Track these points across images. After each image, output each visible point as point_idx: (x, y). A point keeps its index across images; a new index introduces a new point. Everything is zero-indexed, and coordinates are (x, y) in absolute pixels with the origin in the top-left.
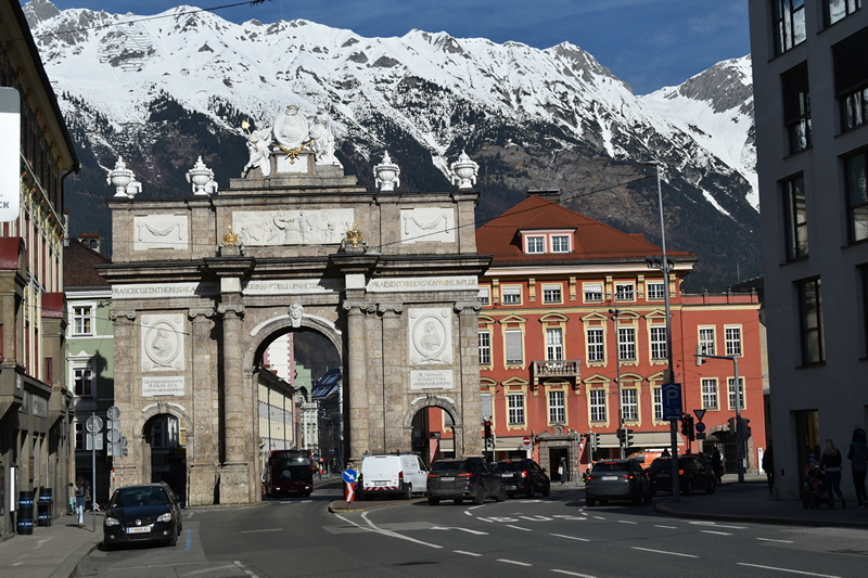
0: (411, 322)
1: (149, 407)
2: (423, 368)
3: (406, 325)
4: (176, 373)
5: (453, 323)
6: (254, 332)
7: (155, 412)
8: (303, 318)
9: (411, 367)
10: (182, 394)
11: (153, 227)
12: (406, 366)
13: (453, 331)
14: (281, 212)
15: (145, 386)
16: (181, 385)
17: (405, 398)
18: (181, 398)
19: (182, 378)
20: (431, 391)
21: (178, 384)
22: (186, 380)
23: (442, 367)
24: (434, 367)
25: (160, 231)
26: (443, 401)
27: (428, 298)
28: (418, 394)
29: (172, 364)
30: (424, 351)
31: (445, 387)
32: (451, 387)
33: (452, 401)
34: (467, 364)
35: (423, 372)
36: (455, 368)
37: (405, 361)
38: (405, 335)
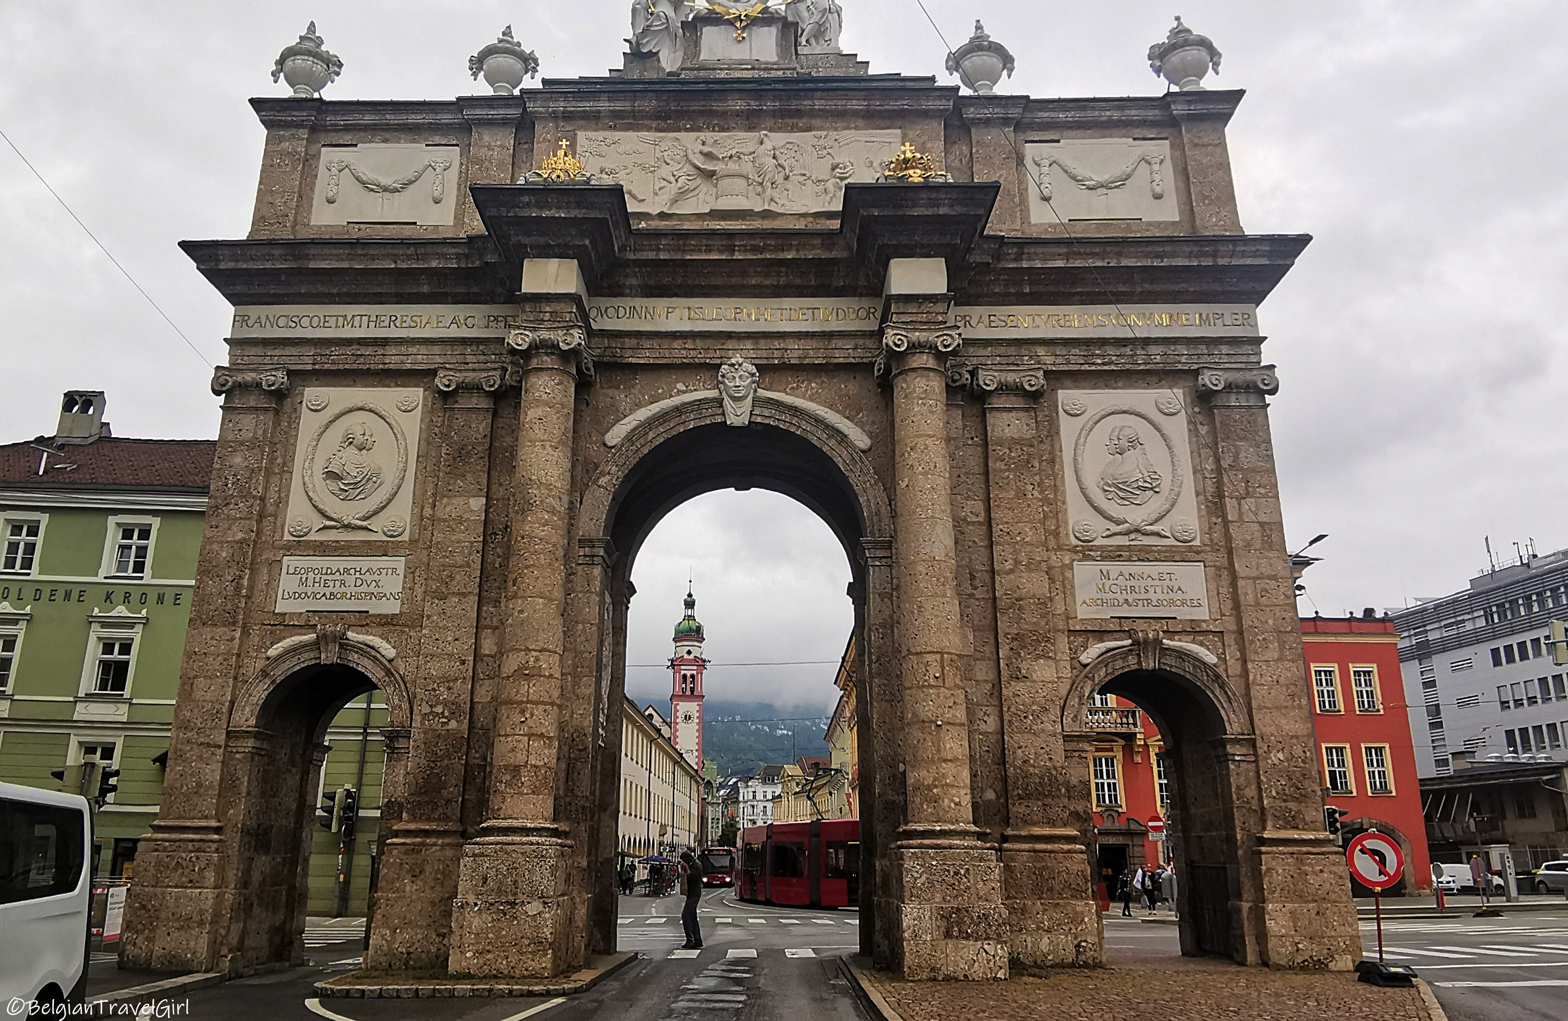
0: (1068, 428)
1: (288, 642)
2: (1113, 555)
3: (1053, 432)
4: (382, 549)
5: (1193, 431)
6: (616, 435)
7: (306, 660)
8: (757, 402)
9: (1074, 550)
10: (392, 607)
11: (367, 174)
12: (1060, 548)
13: (1196, 453)
14: (709, 136)
15: (287, 583)
16: (394, 584)
17: (1063, 643)
18: (386, 623)
19: (400, 563)
20: (1140, 626)
21: (384, 579)
22: (410, 570)
23: (1169, 555)
24: (1144, 555)
25: (385, 181)
26: (1182, 655)
27: (1116, 359)
28: (1101, 634)
29: (375, 524)
30: (1114, 509)
31: (1184, 614)
32: (1203, 614)
33: (1211, 659)
34: (1248, 545)
35: (1114, 568)
36: (1210, 557)
37: (1056, 534)
38: (1052, 461)
